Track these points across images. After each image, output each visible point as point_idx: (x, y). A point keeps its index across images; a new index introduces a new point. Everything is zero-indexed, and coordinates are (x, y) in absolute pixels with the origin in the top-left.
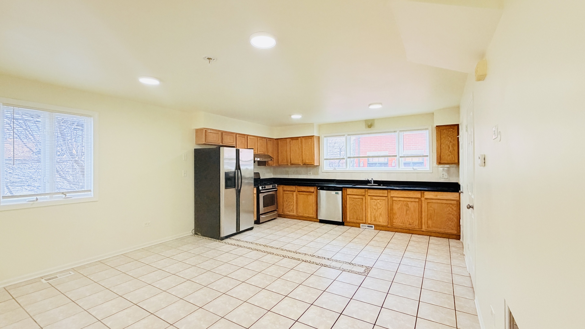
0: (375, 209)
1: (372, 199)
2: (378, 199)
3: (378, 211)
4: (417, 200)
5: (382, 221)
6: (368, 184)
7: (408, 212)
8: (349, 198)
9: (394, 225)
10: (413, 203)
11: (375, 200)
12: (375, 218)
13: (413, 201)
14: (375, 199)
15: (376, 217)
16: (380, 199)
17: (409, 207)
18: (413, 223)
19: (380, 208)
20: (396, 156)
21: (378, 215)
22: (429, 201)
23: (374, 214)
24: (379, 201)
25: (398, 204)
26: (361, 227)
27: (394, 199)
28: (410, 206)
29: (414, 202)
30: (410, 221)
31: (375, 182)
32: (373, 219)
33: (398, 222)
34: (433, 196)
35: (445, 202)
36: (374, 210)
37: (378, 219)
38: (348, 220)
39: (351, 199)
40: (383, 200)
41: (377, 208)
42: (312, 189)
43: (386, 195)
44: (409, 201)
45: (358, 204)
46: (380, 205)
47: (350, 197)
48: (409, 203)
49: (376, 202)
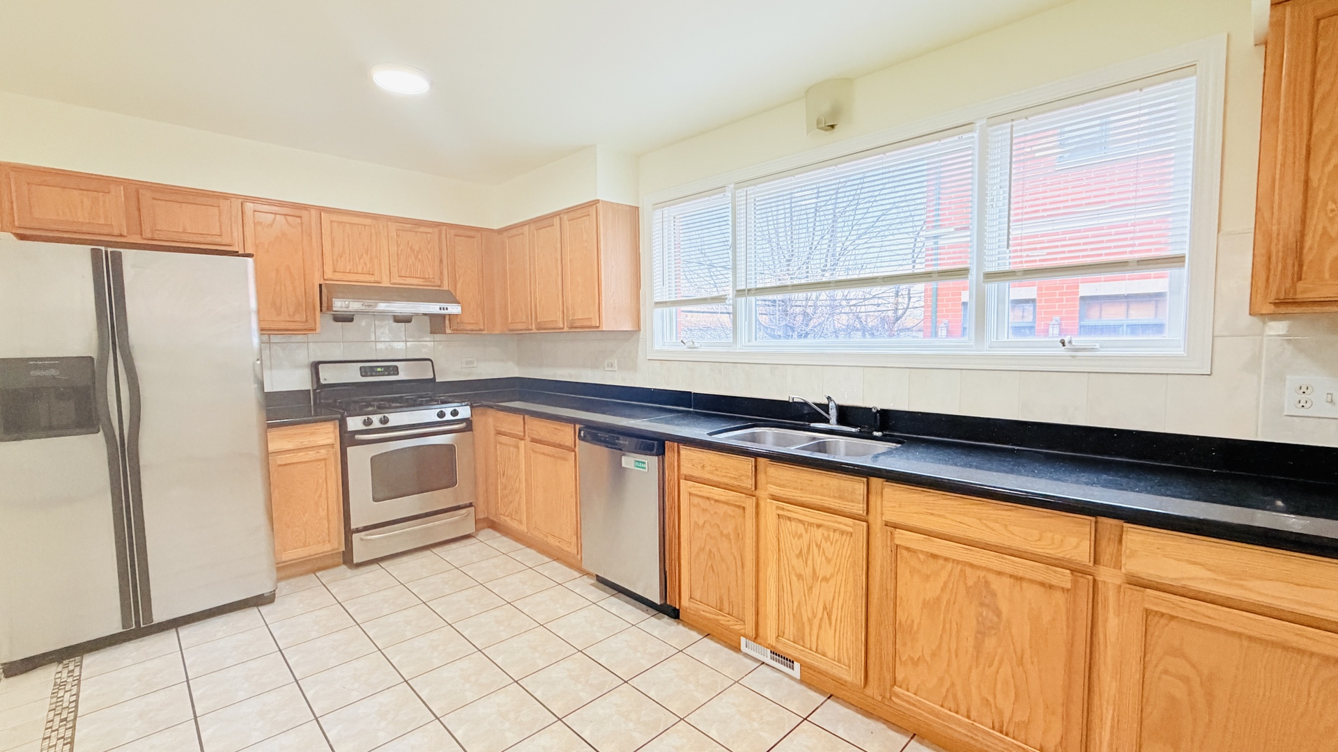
0: (799, 577)
1: (789, 519)
2: (819, 526)
3: (816, 591)
4: (1061, 577)
5: (836, 651)
6: (812, 425)
7: (990, 643)
8: (692, 495)
9: (897, 696)
10: (1032, 592)
11: (801, 528)
12: (800, 629)
13: (1032, 581)
14: (801, 521)
15: (805, 619)
16: (828, 528)
17: (998, 614)
18: (1026, 725)
19: (825, 579)
20: (963, 272)
21: (814, 615)
23: (795, 605)
24: (819, 533)
25: (928, 577)
26: (742, 649)
27: (902, 537)
28: (1004, 607)
29: (1041, 589)
30: (1006, 705)
31: (847, 415)
32: (790, 630)
33: (921, 690)
36: (794, 578)
37: (814, 639)
38: (687, 597)
39: (696, 501)
40: (842, 533)
41: (809, 571)
42: (567, 435)
43: (859, 508)
44: (1000, 573)
45: (725, 532)
46: (829, 561)
47: (693, 491)
48: (997, 584)
49: (806, 538)
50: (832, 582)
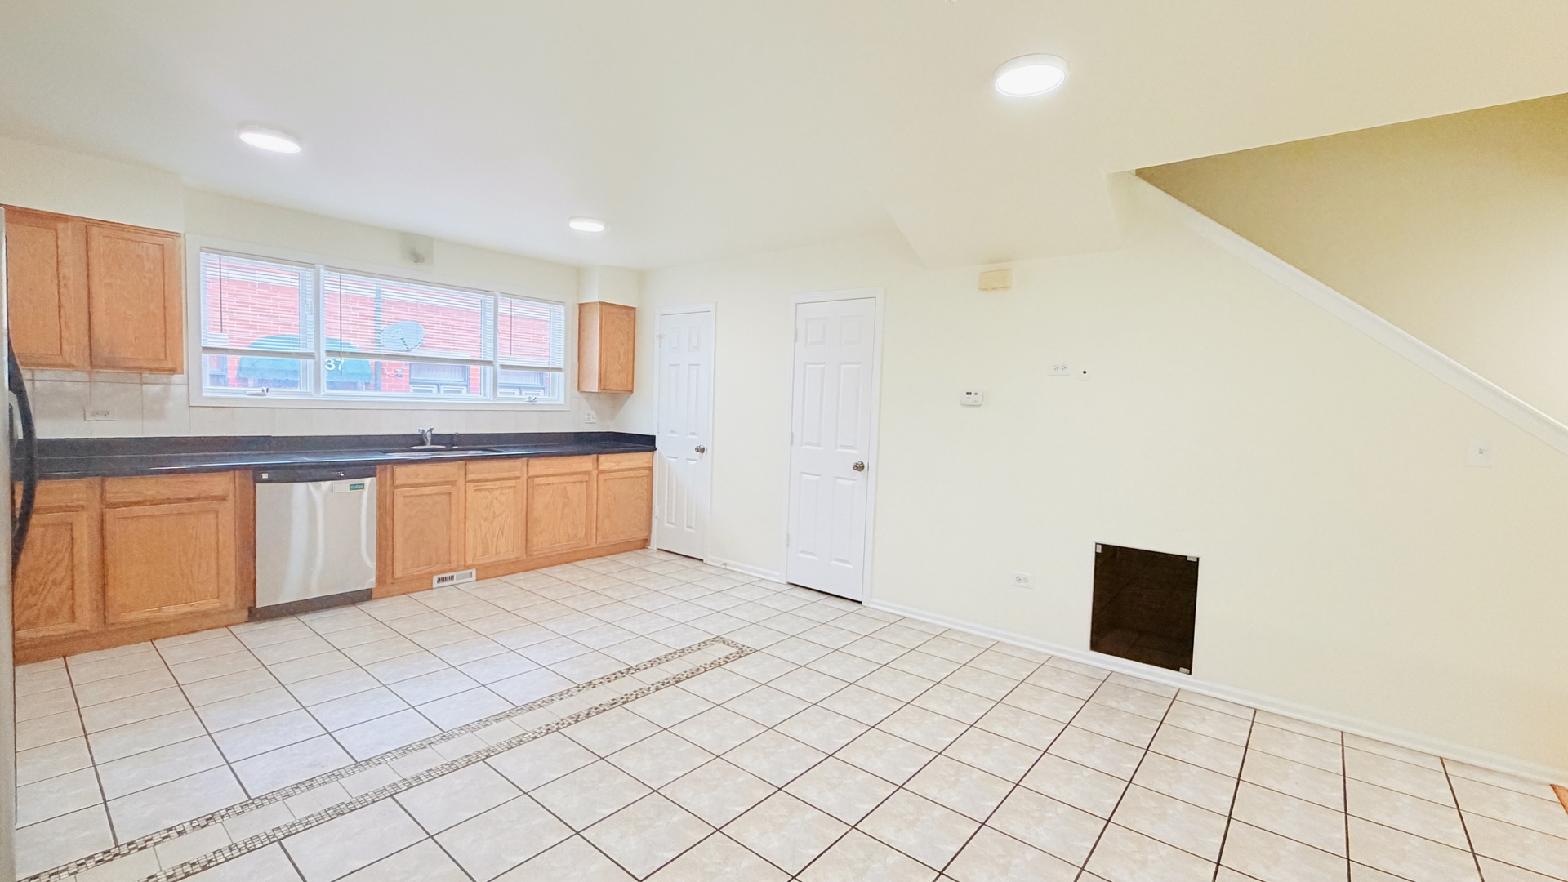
0: (486, 519)
1: (483, 490)
2: (498, 489)
3: (495, 522)
4: (586, 478)
5: (506, 548)
7: (566, 510)
8: (404, 497)
9: (535, 551)
10: (578, 485)
11: (487, 493)
12: (486, 546)
13: (576, 482)
14: (486, 489)
15: (489, 541)
16: (502, 488)
17: (569, 498)
18: (574, 535)
19: (500, 514)
21: (494, 535)
22: (607, 476)
23: (484, 537)
24: (497, 493)
25: (545, 494)
26: (435, 584)
27: (538, 481)
28: (570, 495)
30: (570, 531)
31: (438, 439)
32: (480, 551)
33: (542, 542)
34: (614, 464)
35: (632, 474)
36: (483, 521)
37: (492, 548)
38: (398, 574)
39: (408, 500)
40: (510, 488)
41: (491, 514)
42: (220, 484)
43: (517, 474)
44: (568, 483)
45: (434, 512)
46: (502, 504)
47: (407, 494)
48: (569, 487)
49: (490, 497)
50: (504, 515)
